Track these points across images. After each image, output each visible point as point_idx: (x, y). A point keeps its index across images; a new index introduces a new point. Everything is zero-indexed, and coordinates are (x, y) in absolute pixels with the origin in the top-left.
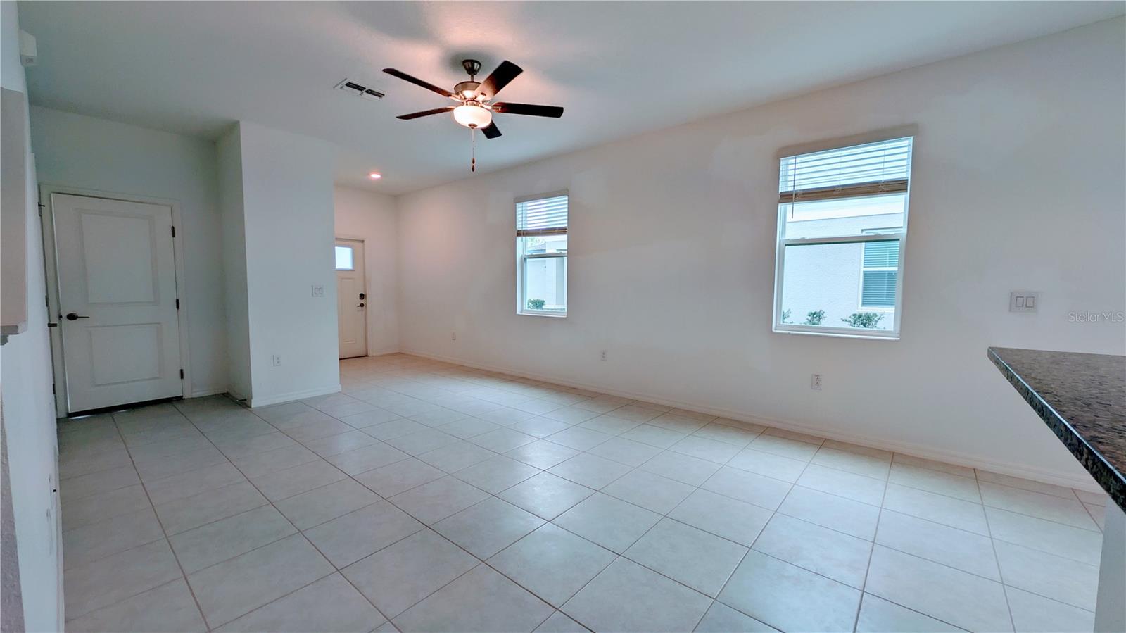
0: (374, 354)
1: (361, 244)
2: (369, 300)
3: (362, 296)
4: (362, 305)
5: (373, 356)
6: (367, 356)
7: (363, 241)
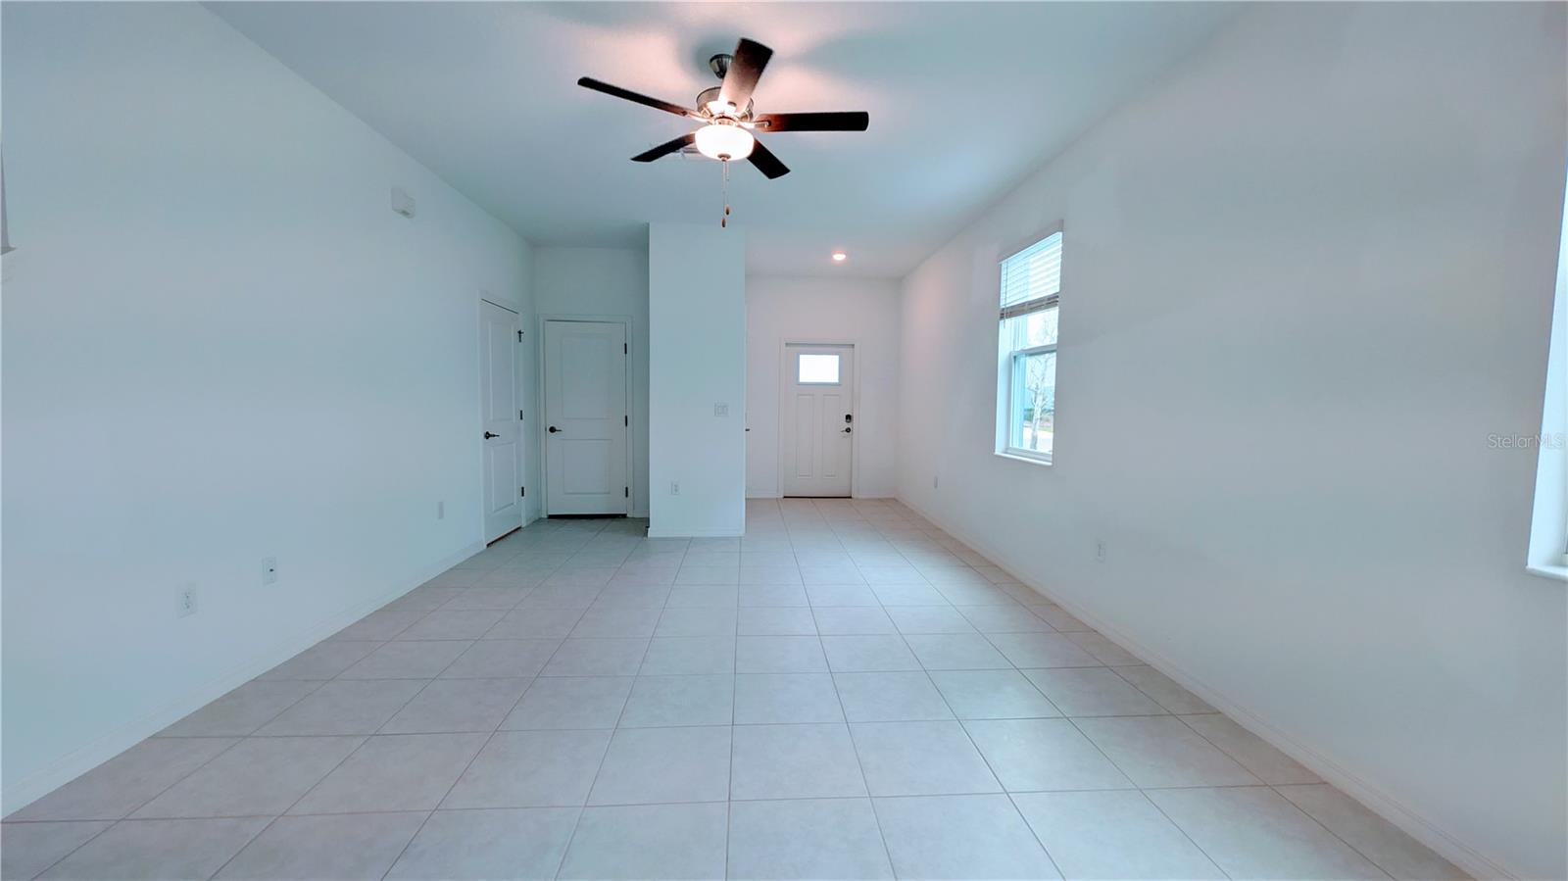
0: (860, 497)
1: (850, 349)
2: (855, 425)
3: (848, 417)
4: (848, 430)
5: (857, 499)
6: (850, 497)
7: (853, 345)
